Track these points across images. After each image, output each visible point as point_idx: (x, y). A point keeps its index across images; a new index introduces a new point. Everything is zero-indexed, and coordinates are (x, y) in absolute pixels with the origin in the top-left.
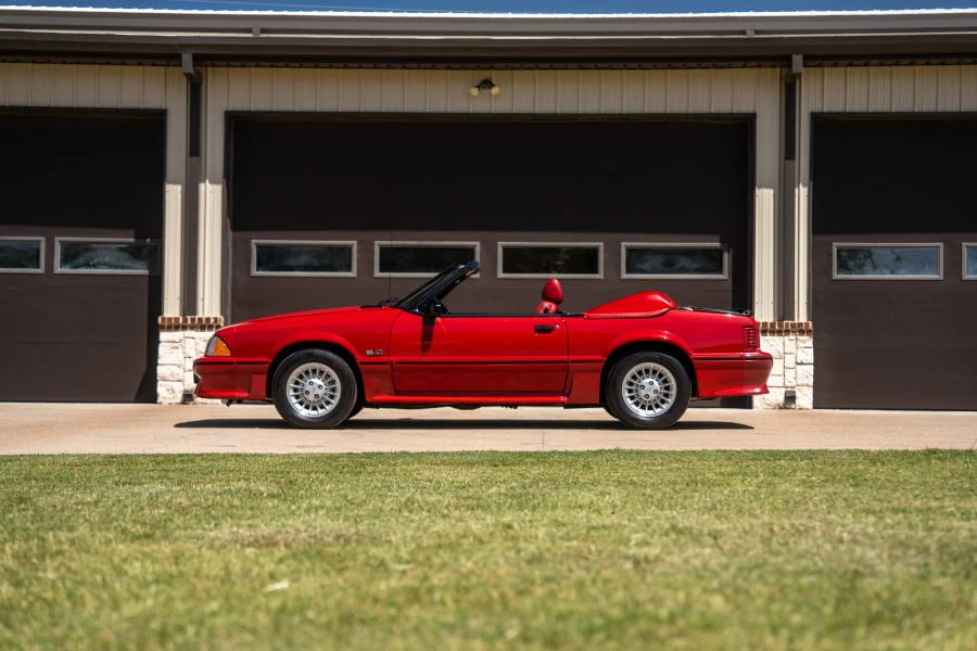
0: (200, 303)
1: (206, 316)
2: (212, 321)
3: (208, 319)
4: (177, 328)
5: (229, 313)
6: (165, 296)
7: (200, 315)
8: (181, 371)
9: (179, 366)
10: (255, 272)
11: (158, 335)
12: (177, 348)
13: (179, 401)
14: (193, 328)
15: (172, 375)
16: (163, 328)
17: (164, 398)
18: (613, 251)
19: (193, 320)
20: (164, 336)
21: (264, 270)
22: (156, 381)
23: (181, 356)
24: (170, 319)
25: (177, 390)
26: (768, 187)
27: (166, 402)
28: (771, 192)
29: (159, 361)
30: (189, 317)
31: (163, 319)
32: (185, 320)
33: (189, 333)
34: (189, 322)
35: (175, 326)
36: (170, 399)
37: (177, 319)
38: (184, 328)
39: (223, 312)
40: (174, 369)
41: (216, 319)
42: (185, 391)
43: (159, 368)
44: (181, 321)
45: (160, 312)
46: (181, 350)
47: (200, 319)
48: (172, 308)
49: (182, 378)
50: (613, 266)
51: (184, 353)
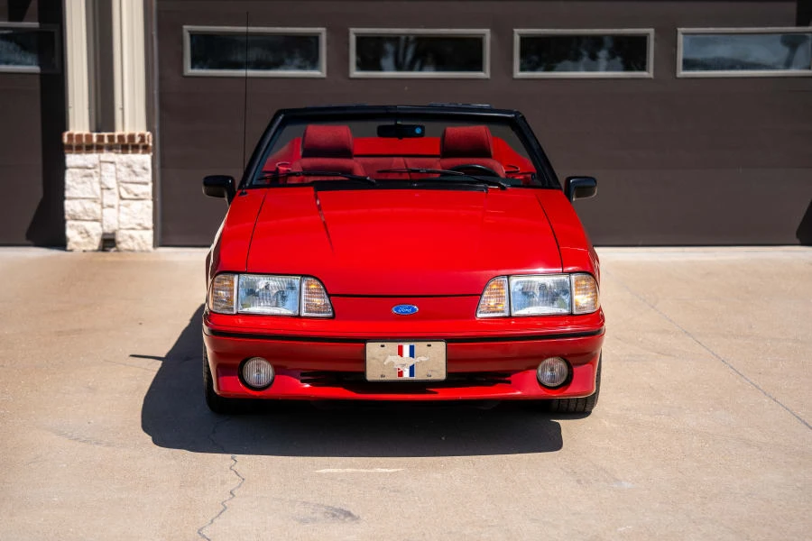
0: (118, 114)
1: (127, 132)
2: (137, 140)
3: (132, 137)
4: (89, 148)
5: (156, 126)
6: (71, 104)
7: (117, 134)
8: (97, 208)
9: (95, 200)
10: (189, 71)
11: (63, 158)
12: (91, 176)
13: (96, 247)
14: (110, 148)
15: (85, 211)
16: (70, 148)
17: (76, 243)
19: (111, 138)
20: (72, 159)
21: (202, 67)
22: (64, 222)
23: (97, 187)
24: (79, 136)
25: (93, 233)
27: (79, 249)
29: (67, 194)
30: (106, 134)
31: (70, 136)
32: (101, 138)
33: (106, 156)
34: (106, 141)
35: (86, 147)
36: (85, 245)
37: (89, 137)
38: (99, 148)
39: (149, 127)
40: (88, 205)
41: (142, 137)
42: (104, 234)
43: (66, 202)
44: (95, 140)
45: (63, 125)
46: (96, 179)
47: (121, 138)
48: (79, 122)
49: (99, 217)
51: (101, 183)
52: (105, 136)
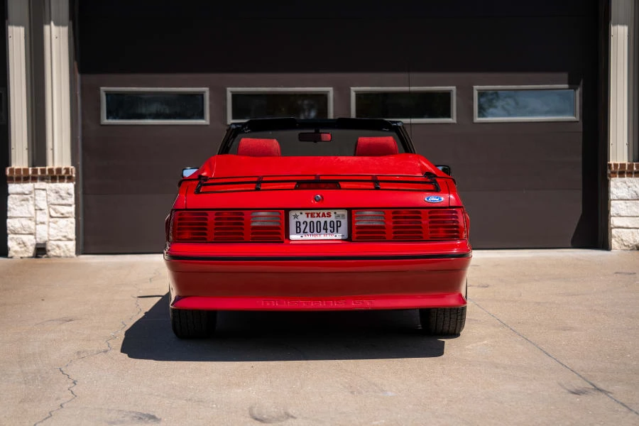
0: (49, 153)
1: (56, 166)
2: (63, 172)
3: (59, 170)
4: (26, 179)
5: (80, 163)
6: (13, 146)
7: (50, 166)
8: (32, 224)
9: (30, 219)
10: (105, 121)
11: (7, 187)
12: (27, 200)
13: (31, 255)
14: (43, 179)
15: (23, 227)
16: (12, 180)
17: (16, 252)
18: (466, 94)
19: (43, 171)
20: (13, 188)
21: (115, 118)
22: (6, 235)
23: (32, 208)
24: (19, 170)
25: (28, 244)
26: (623, 24)
27: (17, 256)
28: (626, 28)
29: (9, 214)
30: (39, 168)
31: (12, 170)
32: (35, 171)
33: (39, 185)
34: (39, 173)
35: (23, 178)
36: (22, 252)
37: (26, 170)
38: (34, 179)
39: (74, 163)
40: (25, 222)
41: (67, 170)
42: (37, 244)
43: (8, 221)
44: (30, 172)
45: (8, 163)
46: (31, 202)
47: (51, 170)
48: (20, 159)
49: (33, 231)
50: (467, 111)
51: (35, 205)
52: (39, 170)
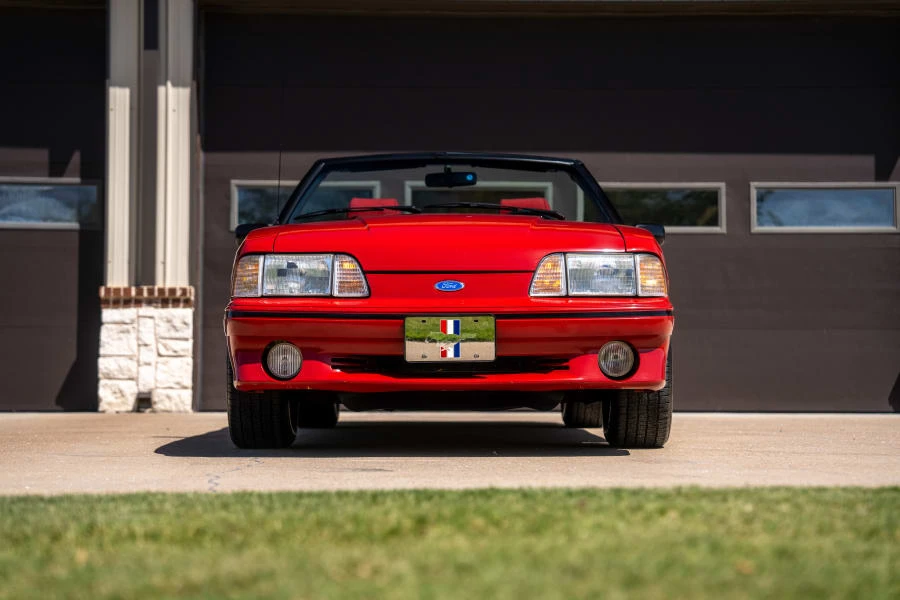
0: (159, 268)
1: (169, 285)
2: (179, 293)
3: (173, 291)
4: (127, 303)
5: (201, 282)
6: (110, 258)
7: (159, 284)
8: (133, 365)
9: (131, 358)
10: (236, 225)
11: (99, 314)
12: (128, 332)
13: (130, 408)
14: (150, 302)
15: (121, 370)
16: (107, 303)
17: (110, 404)
19: (151, 292)
20: (108, 314)
22: (96, 381)
23: (134, 344)
24: (117, 290)
25: (128, 392)
27: (111, 410)
29: (102, 351)
31: (108, 290)
32: (140, 292)
33: (145, 310)
34: (145, 294)
35: (123, 301)
36: (118, 405)
37: (127, 291)
38: (138, 302)
39: (192, 282)
40: (124, 362)
41: (184, 291)
42: (140, 394)
43: (100, 360)
44: (133, 293)
45: (102, 282)
46: (133, 335)
47: (161, 291)
48: (118, 274)
49: (135, 375)
50: (741, 217)
51: (138, 339)
52: (145, 289)
